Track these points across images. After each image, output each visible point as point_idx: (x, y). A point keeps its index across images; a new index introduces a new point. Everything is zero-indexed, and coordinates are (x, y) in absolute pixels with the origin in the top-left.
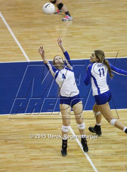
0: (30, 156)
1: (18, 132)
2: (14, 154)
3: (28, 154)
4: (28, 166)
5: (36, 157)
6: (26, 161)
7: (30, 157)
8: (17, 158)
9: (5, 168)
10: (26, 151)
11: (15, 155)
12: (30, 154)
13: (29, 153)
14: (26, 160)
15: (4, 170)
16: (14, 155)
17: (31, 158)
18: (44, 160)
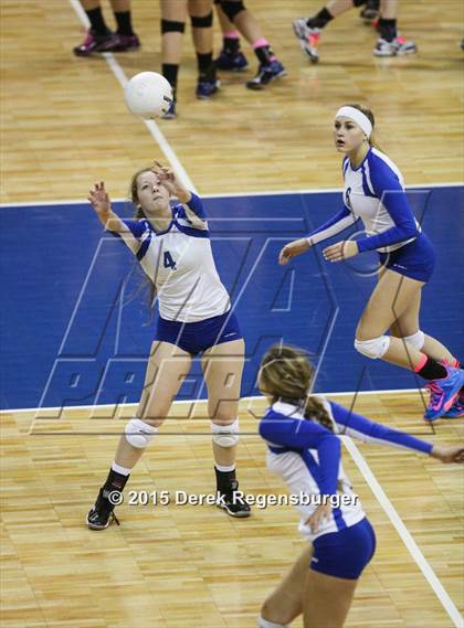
0: (203, 569)
1: (154, 474)
2: (137, 559)
3: (193, 559)
4: (193, 608)
5: (224, 571)
6: (185, 587)
7: (202, 572)
8: (150, 575)
9: (104, 613)
10: (185, 550)
11: (143, 562)
12: (202, 559)
13: (195, 555)
14: (185, 583)
15: (101, 621)
16: (138, 562)
17: (206, 574)
18: (254, 583)
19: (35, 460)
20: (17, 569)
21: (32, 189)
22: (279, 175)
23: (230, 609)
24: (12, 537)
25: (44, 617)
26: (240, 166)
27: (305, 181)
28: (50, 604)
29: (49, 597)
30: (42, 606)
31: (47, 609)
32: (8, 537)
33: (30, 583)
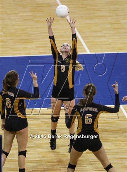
19: (41, 121)
20: (35, 150)
21: (45, 51)
22: (112, 48)
23: (93, 161)
24: (34, 141)
25: (41, 162)
26: (102, 46)
27: (120, 50)
28: (44, 159)
29: (43, 157)
30: (41, 159)
31: (43, 160)
32: (33, 141)
33: (38, 153)
